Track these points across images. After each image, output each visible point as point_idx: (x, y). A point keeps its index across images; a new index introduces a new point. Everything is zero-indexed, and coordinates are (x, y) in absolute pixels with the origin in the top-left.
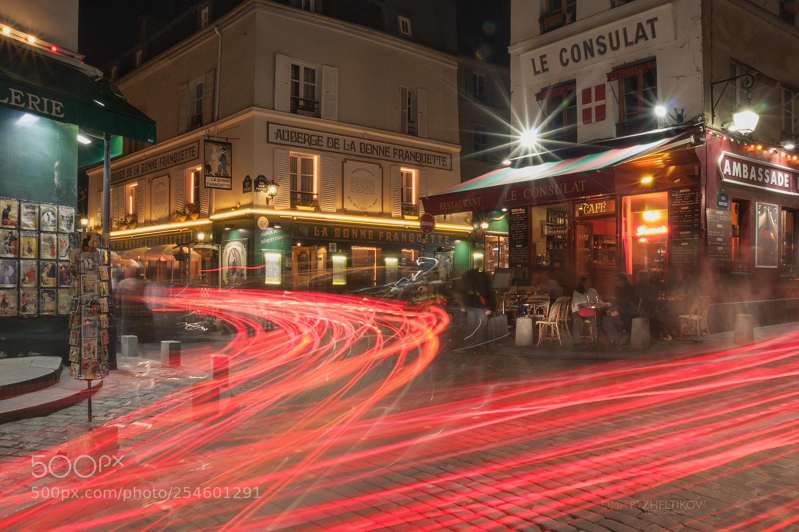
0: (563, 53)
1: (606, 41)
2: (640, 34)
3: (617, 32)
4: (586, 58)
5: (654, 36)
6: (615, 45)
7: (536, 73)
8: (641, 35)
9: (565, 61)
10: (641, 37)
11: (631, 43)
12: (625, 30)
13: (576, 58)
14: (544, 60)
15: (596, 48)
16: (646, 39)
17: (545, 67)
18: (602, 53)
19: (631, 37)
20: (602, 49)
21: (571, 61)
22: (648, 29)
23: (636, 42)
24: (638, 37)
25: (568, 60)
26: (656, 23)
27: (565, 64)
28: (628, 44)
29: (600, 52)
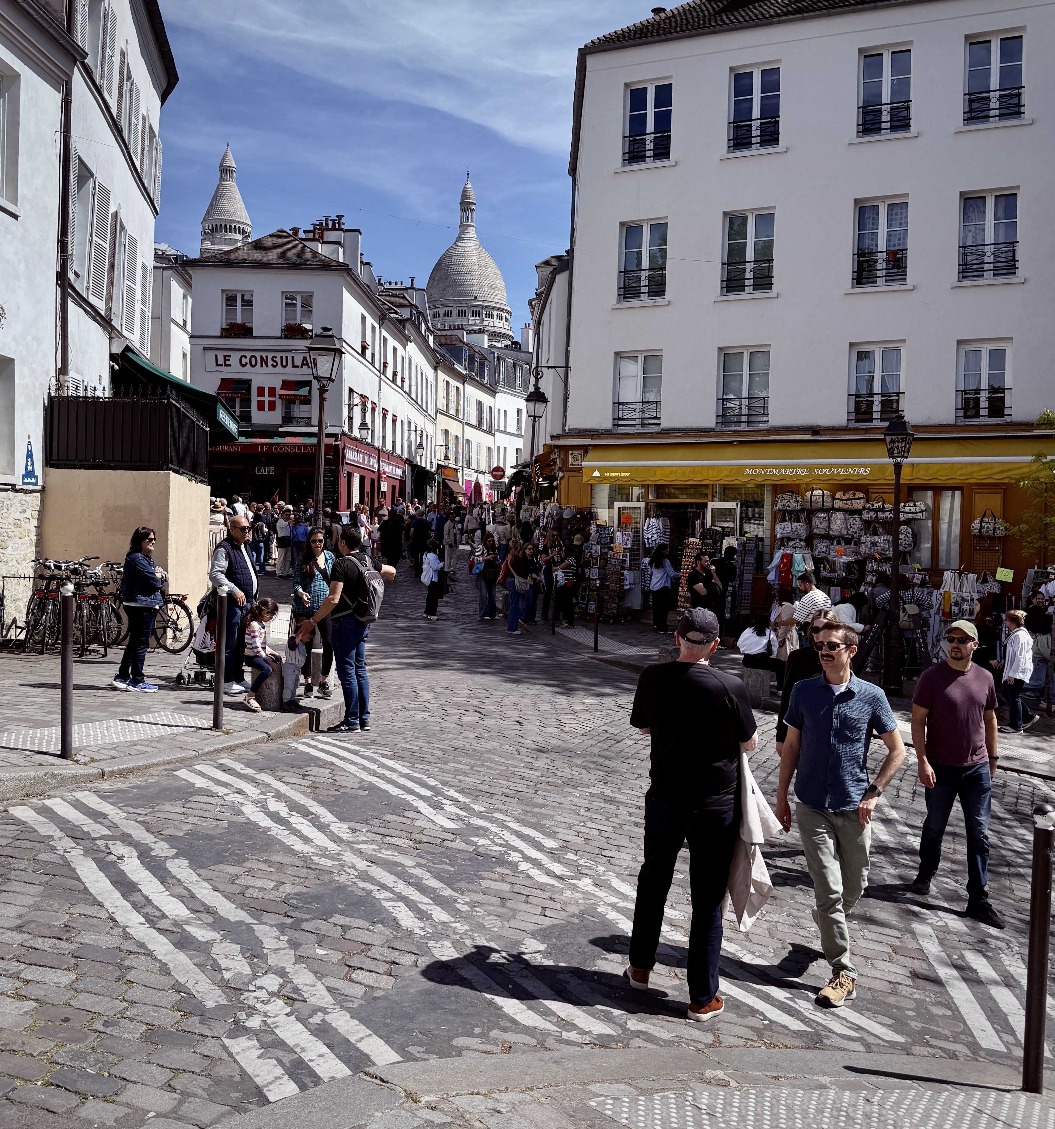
0: (243, 358)
1: (278, 360)
3: (287, 357)
4: (262, 366)
6: (284, 363)
7: (217, 365)
8: (305, 363)
9: (244, 363)
10: (305, 365)
11: (297, 367)
12: (293, 358)
13: (253, 363)
14: (227, 358)
15: (270, 362)
16: (309, 367)
17: (227, 362)
18: (274, 366)
19: (298, 362)
20: (275, 364)
21: (249, 365)
23: (301, 367)
24: (303, 364)
25: (246, 364)
27: (243, 366)
28: (294, 366)
29: (272, 365)
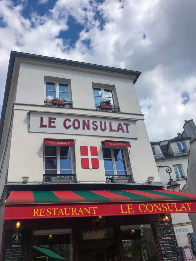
0: (67, 122)
1: (98, 124)
2: (120, 128)
3: (105, 123)
4: (84, 129)
5: (128, 132)
6: (103, 128)
7: (42, 126)
9: (67, 125)
10: (121, 129)
11: (114, 131)
12: (110, 123)
13: (76, 126)
14: (52, 120)
15: (91, 126)
16: (123, 131)
17: (52, 124)
18: (95, 129)
20: (95, 127)
21: (72, 127)
22: (124, 127)
23: (118, 131)
24: (118, 129)
25: (70, 126)
26: (128, 126)
27: (67, 128)
28: (111, 130)
29: (93, 128)
